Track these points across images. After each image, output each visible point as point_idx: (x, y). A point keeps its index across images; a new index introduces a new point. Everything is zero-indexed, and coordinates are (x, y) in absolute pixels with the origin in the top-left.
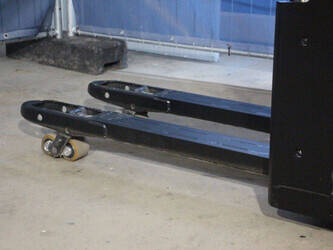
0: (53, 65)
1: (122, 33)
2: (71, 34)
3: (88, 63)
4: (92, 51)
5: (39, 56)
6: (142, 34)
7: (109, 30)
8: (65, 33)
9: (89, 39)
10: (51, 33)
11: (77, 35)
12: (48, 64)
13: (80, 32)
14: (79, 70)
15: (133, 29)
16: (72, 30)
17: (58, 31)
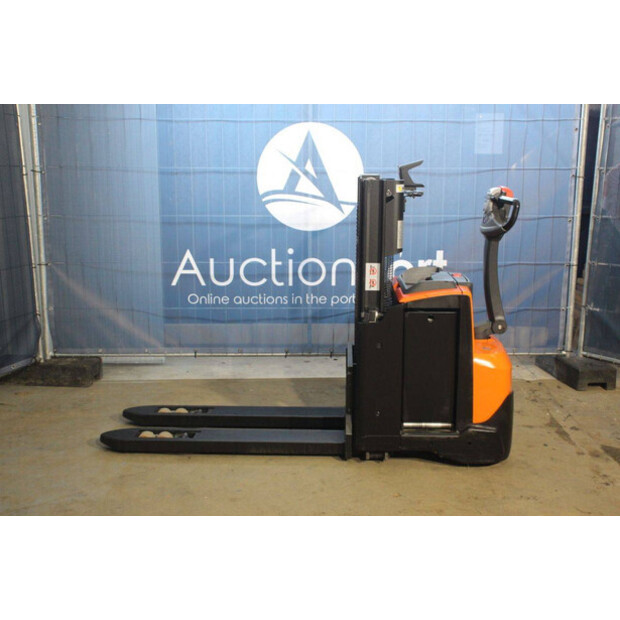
0: (42, 385)
1: (100, 350)
2: (48, 358)
3: (80, 378)
4: (84, 369)
5: (26, 379)
6: (119, 350)
7: (87, 350)
8: (45, 357)
11: (54, 357)
12: (36, 384)
13: (57, 355)
15: (110, 348)
16: (49, 353)
17: (41, 356)
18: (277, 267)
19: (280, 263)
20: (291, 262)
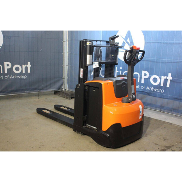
2: (67, 90)
3: (68, 97)
5: (60, 94)
8: (65, 90)
9: (70, 92)
10: (62, 90)
11: (68, 91)
14: (66, 98)
16: (67, 89)
18: (117, 73)
19: (118, 72)
20: (121, 71)
